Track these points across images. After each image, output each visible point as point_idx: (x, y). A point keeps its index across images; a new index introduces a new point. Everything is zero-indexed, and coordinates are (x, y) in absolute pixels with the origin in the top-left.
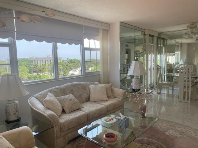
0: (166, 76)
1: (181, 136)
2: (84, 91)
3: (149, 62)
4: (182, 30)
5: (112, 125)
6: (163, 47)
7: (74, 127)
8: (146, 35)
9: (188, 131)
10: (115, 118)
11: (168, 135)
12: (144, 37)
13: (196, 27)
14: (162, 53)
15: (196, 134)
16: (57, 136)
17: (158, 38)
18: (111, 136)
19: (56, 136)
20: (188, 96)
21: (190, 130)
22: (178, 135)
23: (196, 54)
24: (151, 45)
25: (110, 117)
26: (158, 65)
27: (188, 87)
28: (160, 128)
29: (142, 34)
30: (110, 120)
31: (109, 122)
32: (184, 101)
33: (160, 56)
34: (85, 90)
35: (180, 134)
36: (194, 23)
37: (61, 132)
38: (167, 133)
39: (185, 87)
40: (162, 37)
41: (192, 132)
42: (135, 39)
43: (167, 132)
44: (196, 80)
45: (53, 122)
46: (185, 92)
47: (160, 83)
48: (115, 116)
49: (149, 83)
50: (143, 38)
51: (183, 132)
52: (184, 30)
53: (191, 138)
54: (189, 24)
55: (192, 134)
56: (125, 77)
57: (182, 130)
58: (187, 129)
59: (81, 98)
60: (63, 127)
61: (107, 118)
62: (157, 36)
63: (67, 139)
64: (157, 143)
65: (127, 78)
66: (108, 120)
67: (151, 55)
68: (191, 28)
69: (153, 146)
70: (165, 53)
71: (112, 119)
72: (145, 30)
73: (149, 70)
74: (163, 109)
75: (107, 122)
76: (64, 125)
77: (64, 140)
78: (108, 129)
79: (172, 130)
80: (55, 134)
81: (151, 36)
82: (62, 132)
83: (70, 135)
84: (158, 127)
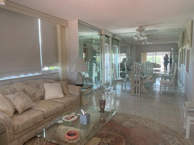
0: (119, 74)
1: (135, 126)
2: (38, 90)
3: (105, 60)
4: (132, 33)
5: (74, 122)
6: (116, 47)
7: (29, 128)
8: (102, 35)
9: (140, 121)
10: (76, 115)
11: (125, 127)
12: (101, 37)
13: (144, 30)
14: (116, 53)
15: (147, 123)
16: (10, 139)
17: (113, 39)
18: (73, 134)
19: (8, 139)
20: (138, 90)
21: (141, 120)
22: (133, 125)
23: (142, 54)
24: (107, 45)
25: (71, 114)
26: (113, 64)
27: (138, 82)
28: (117, 120)
29: (99, 33)
30: (71, 118)
31: (70, 120)
32: (135, 94)
33: (114, 55)
34: (39, 88)
35: (134, 124)
36: (142, 27)
37: (14, 134)
38: (123, 125)
39: (135, 82)
40: (116, 38)
41: (144, 121)
42: (92, 39)
43: (123, 123)
44: (144, 76)
45: (5, 124)
46: (136, 86)
47: (115, 79)
48: (75, 113)
49: (106, 80)
50: (99, 38)
51: (136, 122)
52: (134, 32)
53: (144, 126)
54: (138, 28)
55: (143, 123)
56: (84, 75)
57: (136, 120)
58: (139, 120)
59: (35, 97)
60: (17, 128)
61: (68, 117)
62: (112, 37)
63: (21, 141)
64: (115, 135)
65: (85, 76)
66: (69, 117)
67: (107, 54)
68: (140, 31)
69: (112, 139)
70: (119, 53)
71: (73, 117)
72: (101, 30)
73: (106, 68)
74: (117, 103)
75: (68, 120)
76: (18, 126)
77: (18, 142)
78: (70, 127)
79: (127, 121)
80: (8, 137)
81: (107, 37)
82: (16, 134)
83: (25, 136)
84: (116, 120)
